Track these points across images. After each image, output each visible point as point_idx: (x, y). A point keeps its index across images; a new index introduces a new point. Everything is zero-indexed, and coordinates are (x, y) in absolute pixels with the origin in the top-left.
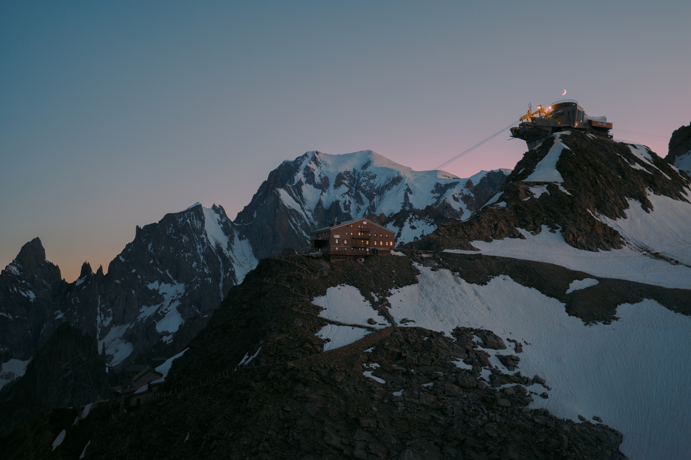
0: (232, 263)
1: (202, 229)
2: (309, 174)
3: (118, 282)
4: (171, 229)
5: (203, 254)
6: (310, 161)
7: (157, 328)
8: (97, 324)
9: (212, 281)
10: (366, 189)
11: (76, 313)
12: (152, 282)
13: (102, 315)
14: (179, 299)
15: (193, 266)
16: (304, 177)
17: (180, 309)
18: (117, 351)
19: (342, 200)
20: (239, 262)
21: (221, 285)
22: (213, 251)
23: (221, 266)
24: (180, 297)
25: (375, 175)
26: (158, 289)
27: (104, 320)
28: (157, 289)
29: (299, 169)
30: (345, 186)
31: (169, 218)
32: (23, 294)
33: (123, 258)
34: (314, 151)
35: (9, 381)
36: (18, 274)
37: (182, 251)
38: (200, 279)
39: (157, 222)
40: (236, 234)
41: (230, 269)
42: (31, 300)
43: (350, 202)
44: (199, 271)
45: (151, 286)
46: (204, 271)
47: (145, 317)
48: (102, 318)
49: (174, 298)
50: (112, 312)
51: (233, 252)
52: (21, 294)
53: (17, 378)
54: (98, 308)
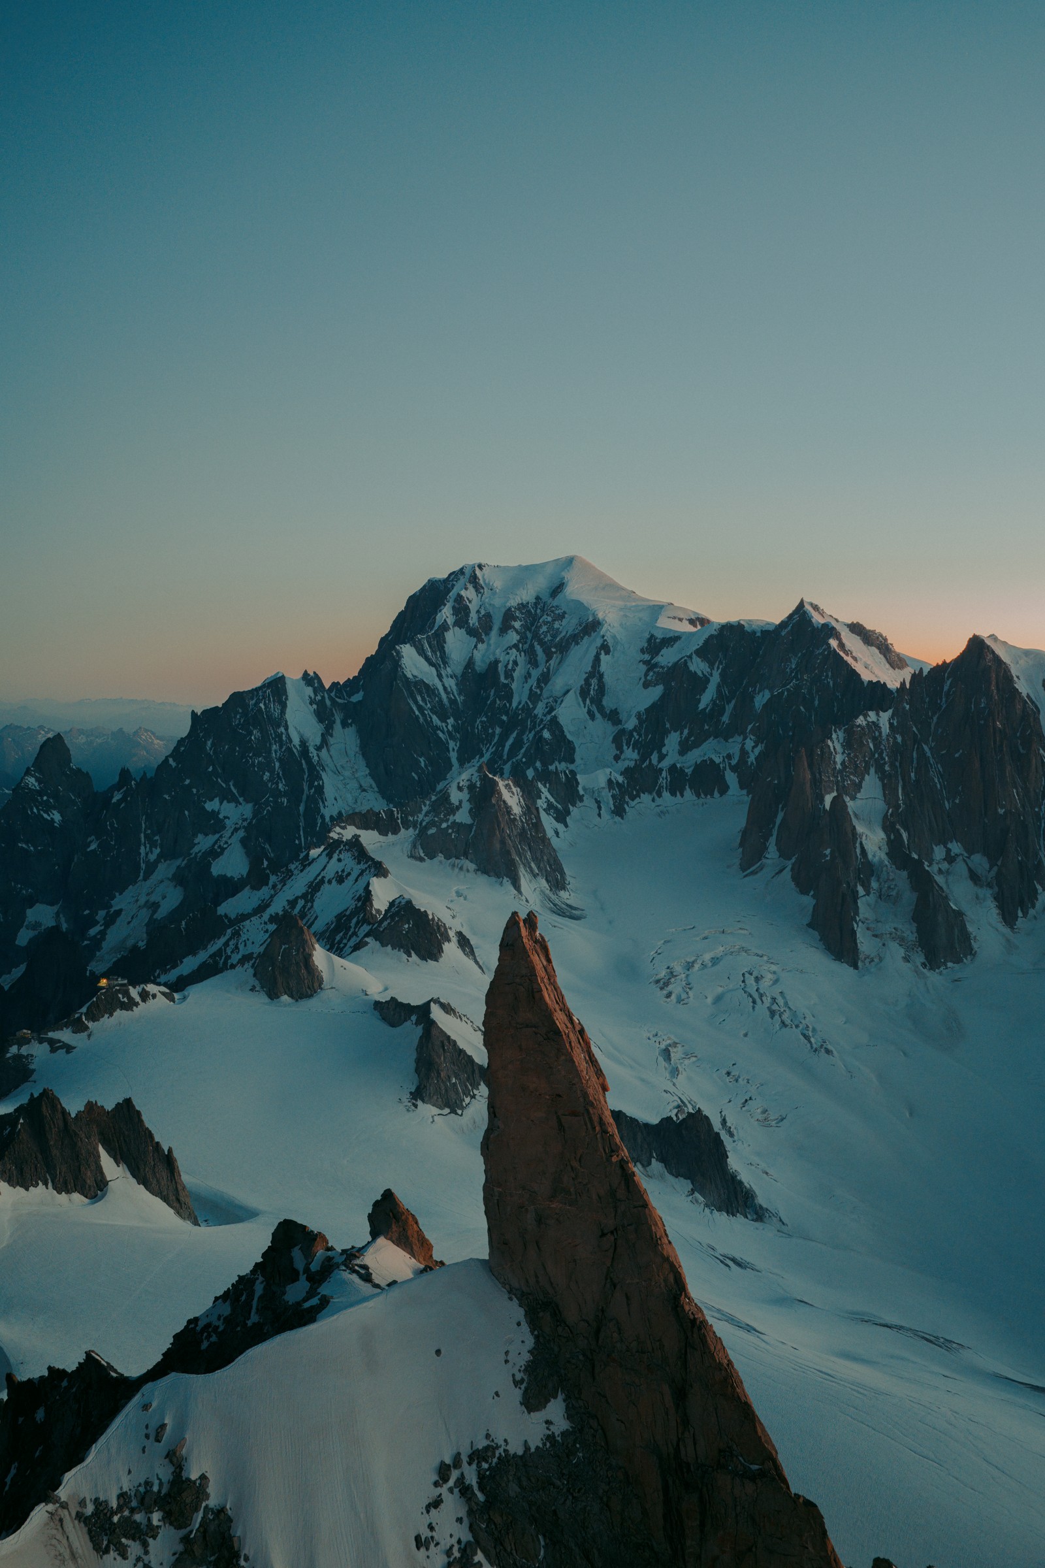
0: (321, 772)
1: (280, 719)
2: (461, 610)
3: (167, 797)
4: (238, 717)
5: (280, 760)
6: (465, 585)
7: (212, 870)
8: (140, 859)
9: (287, 803)
10: (546, 640)
11: (113, 843)
12: (211, 800)
13: (148, 845)
14: (244, 827)
15: (264, 779)
16: (453, 615)
17: (244, 842)
18: (164, 897)
19: (503, 658)
20: (335, 766)
21: (302, 808)
22: (294, 753)
23: (306, 777)
24: (246, 825)
25: (565, 613)
26: (219, 811)
27: (150, 853)
28: (217, 811)
29: (447, 599)
30: (514, 633)
31: (237, 699)
32: (45, 816)
33: (174, 761)
34: (475, 564)
35: (36, 932)
36: (38, 788)
37: (251, 755)
38: (271, 799)
39: (220, 706)
40: (338, 718)
41: (316, 783)
42: (56, 825)
43: (515, 663)
44: (271, 786)
45: (210, 806)
46: (278, 787)
47: (200, 851)
48: (148, 849)
49: (238, 826)
50: (159, 841)
51: (328, 750)
52: (42, 816)
53: (45, 930)
54: (142, 835)
